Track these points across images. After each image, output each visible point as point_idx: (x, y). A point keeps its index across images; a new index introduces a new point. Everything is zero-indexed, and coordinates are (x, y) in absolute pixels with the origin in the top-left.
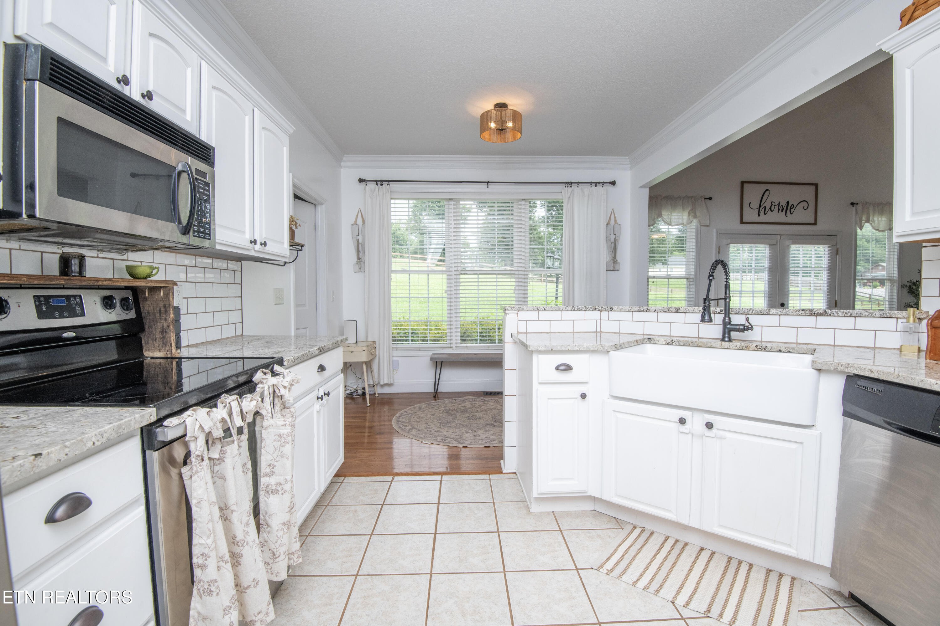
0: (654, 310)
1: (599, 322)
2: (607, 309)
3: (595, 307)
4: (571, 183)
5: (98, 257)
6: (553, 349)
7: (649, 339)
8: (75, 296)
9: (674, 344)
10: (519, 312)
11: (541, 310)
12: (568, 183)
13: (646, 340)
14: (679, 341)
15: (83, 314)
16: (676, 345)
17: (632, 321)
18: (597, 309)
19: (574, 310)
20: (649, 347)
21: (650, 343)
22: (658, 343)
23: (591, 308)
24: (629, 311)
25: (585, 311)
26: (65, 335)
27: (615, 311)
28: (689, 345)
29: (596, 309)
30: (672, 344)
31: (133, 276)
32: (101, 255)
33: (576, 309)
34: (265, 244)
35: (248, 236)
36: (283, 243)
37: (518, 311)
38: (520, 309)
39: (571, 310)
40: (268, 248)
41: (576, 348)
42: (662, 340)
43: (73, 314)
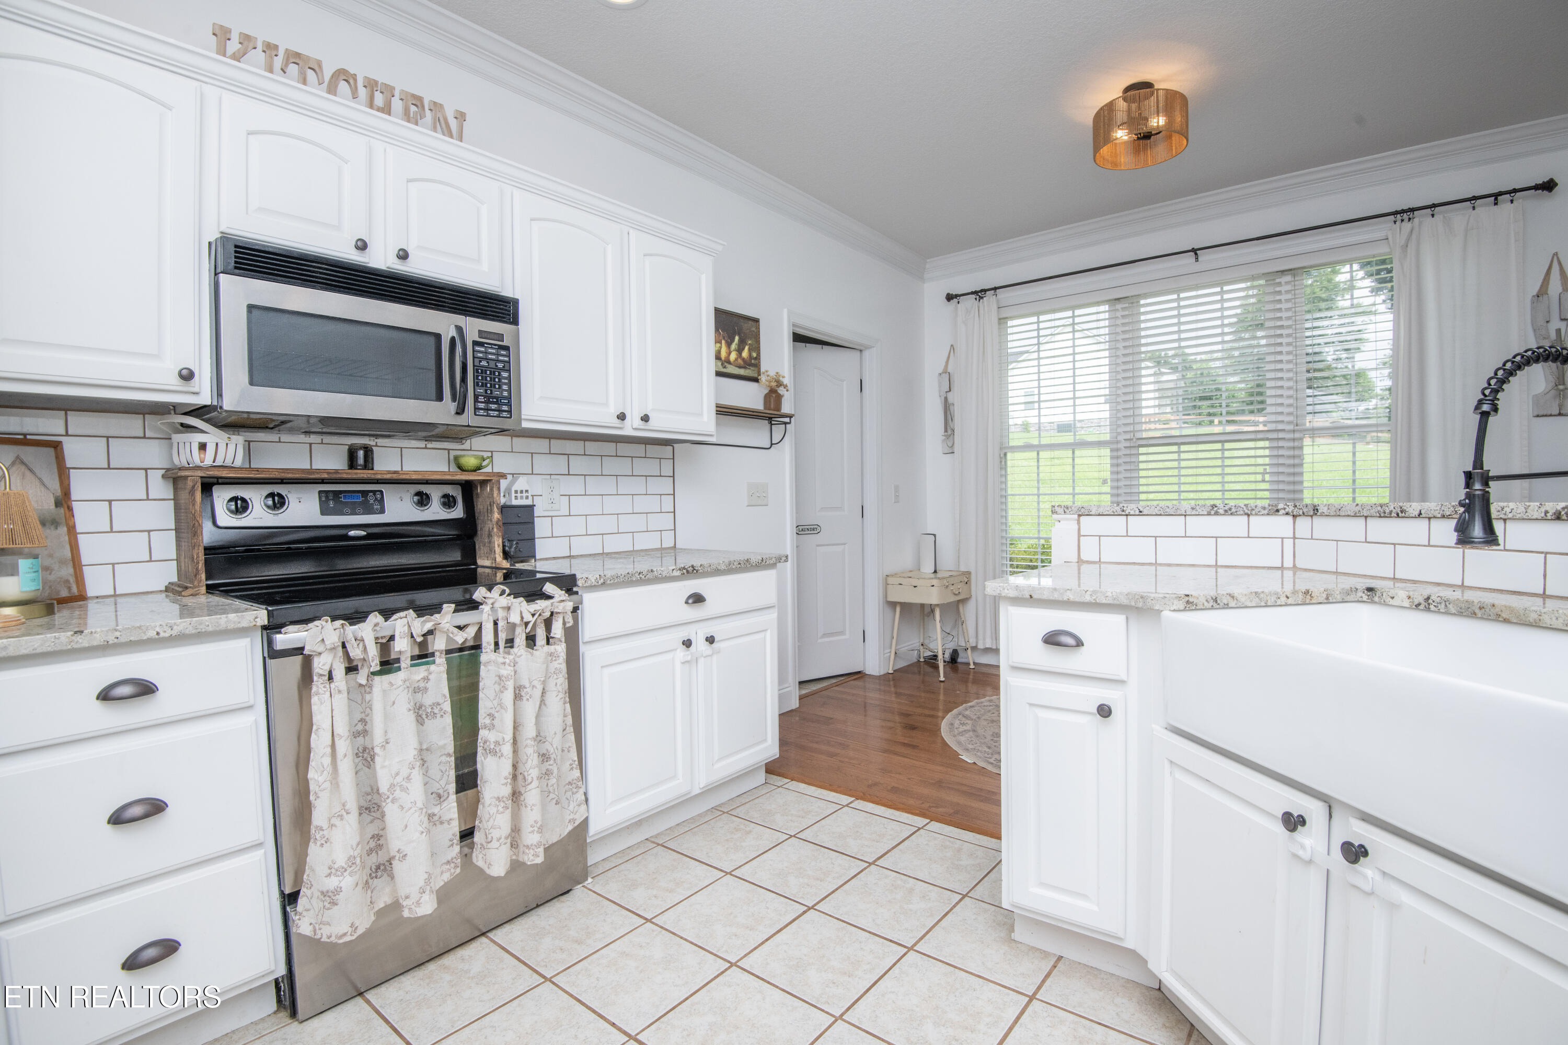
0: (1417, 513)
1: (1289, 543)
2: (1305, 510)
3: (1276, 506)
4: (1412, 210)
5: (426, 448)
6: (1035, 596)
7: (1370, 590)
8: (374, 492)
9: (1432, 607)
10: (1082, 518)
11: (1132, 513)
12: (1403, 211)
13: (1360, 594)
14: (1447, 602)
15: (382, 511)
16: (1439, 612)
17: (1366, 542)
18: (1282, 512)
19: (1217, 514)
20: (1365, 613)
21: (1373, 602)
22: (1392, 602)
23: (1264, 508)
24: (1355, 516)
25: (1249, 515)
26: (352, 533)
27: (1322, 515)
28: (1473, 615)
29: (1278, 511)
30: (1428, 609)
31: (461, 468)
32: (429, 446)
33: (1221, 511)
34: (645, 419)
35: (614, 410)
36: (701, 415)
37: (1080, 516)
38: (1083, 510)
39: (1209, 514)
40: (653, 423)
41: (1087, 598)
42: (1401, 595)
43: (369, 511)
